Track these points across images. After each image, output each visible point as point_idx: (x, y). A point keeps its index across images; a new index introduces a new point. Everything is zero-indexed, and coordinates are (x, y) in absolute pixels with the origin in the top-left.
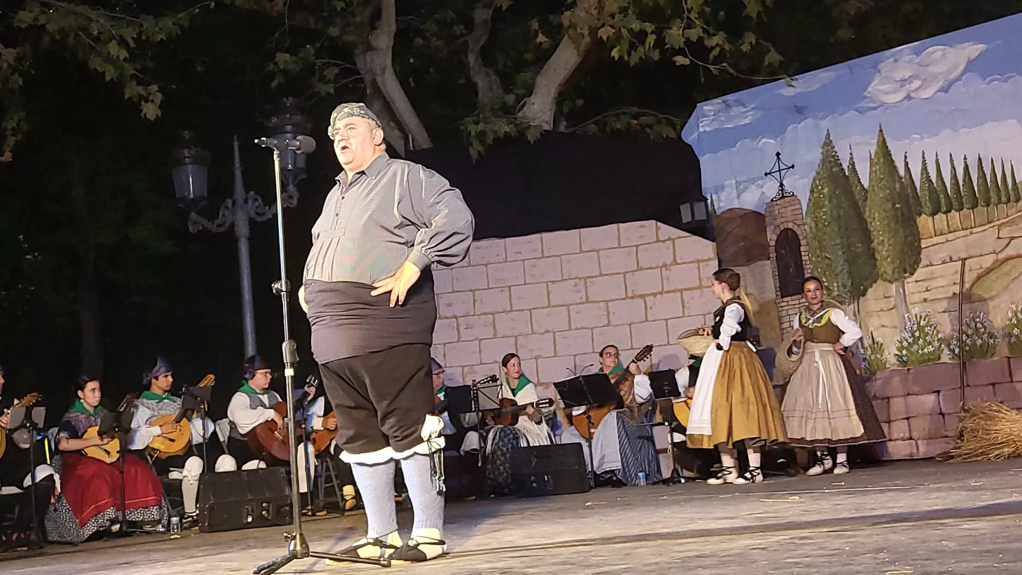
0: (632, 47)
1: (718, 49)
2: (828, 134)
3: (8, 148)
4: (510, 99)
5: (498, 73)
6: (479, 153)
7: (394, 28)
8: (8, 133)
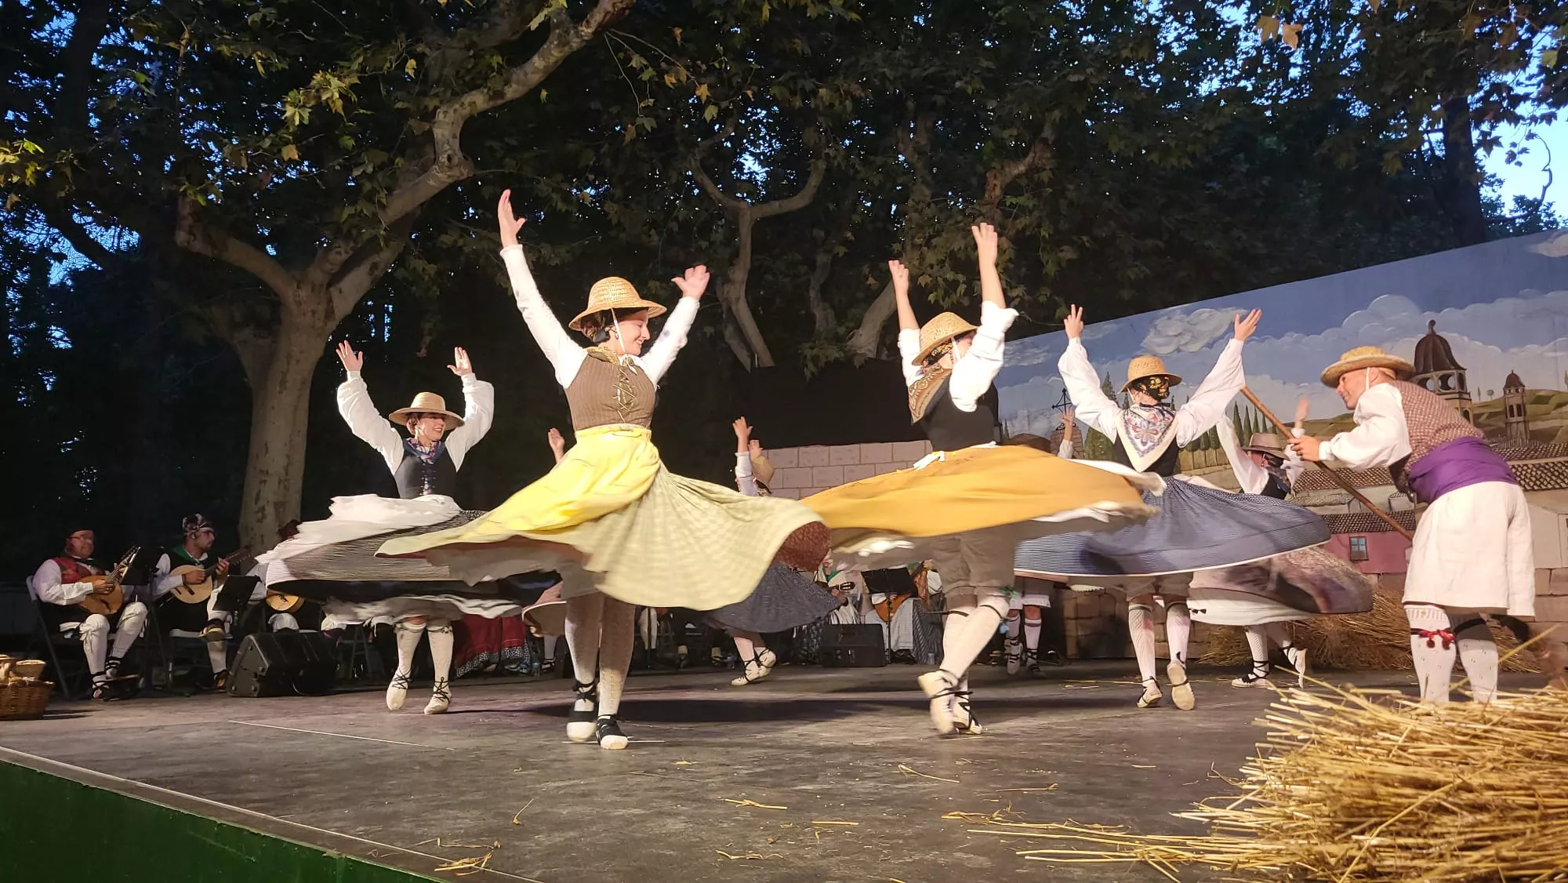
0: (947, 294)
1: (1018, 300)
2: (1108, 377)
3: (424, 346)
4: (842, 330)
5: (833, 307)
6: (813, 373)
7: (748, 266)
8: (426, 332)
